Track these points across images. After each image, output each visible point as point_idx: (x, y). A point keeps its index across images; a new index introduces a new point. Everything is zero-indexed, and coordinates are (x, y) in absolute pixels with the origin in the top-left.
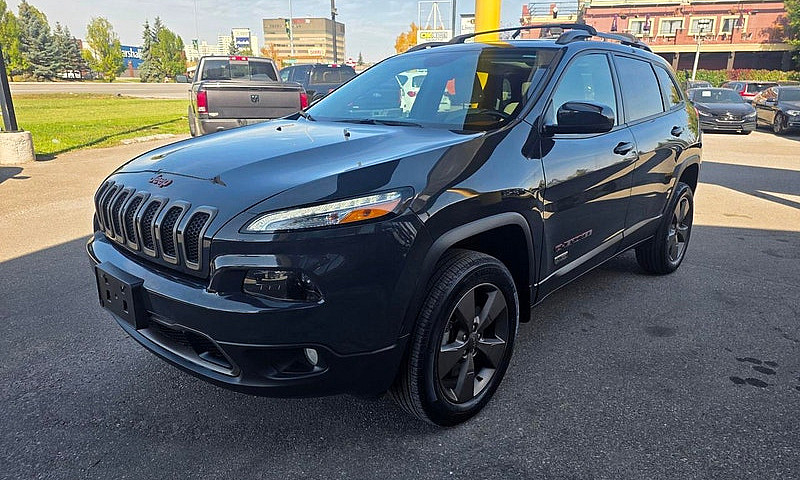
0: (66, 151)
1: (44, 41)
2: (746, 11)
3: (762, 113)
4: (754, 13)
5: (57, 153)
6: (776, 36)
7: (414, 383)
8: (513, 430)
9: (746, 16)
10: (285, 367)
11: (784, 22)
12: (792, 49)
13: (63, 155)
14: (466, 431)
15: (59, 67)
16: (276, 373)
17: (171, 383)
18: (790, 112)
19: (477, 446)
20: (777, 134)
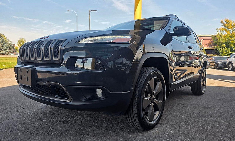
0: (7, 68)
1: (4, 44)
2: (202, 39)
3: (211, 64)
4: (203, 40)
5: (4, 69)
6: (210, 45)
7: (135, 109)
8: (169, 132)
9: (201, 40)
10: (89, 97)
11: (212, 42)
12: (214, 49)
13: (6, 69)
14: (152, 132)
15: (8, 51)
16: (85, 99)
17: (39, 120)
18: (219, 63)
19: (157, 136)
20: (215, 69)
